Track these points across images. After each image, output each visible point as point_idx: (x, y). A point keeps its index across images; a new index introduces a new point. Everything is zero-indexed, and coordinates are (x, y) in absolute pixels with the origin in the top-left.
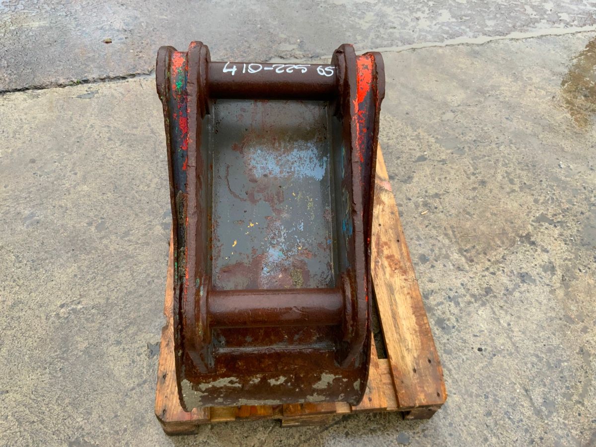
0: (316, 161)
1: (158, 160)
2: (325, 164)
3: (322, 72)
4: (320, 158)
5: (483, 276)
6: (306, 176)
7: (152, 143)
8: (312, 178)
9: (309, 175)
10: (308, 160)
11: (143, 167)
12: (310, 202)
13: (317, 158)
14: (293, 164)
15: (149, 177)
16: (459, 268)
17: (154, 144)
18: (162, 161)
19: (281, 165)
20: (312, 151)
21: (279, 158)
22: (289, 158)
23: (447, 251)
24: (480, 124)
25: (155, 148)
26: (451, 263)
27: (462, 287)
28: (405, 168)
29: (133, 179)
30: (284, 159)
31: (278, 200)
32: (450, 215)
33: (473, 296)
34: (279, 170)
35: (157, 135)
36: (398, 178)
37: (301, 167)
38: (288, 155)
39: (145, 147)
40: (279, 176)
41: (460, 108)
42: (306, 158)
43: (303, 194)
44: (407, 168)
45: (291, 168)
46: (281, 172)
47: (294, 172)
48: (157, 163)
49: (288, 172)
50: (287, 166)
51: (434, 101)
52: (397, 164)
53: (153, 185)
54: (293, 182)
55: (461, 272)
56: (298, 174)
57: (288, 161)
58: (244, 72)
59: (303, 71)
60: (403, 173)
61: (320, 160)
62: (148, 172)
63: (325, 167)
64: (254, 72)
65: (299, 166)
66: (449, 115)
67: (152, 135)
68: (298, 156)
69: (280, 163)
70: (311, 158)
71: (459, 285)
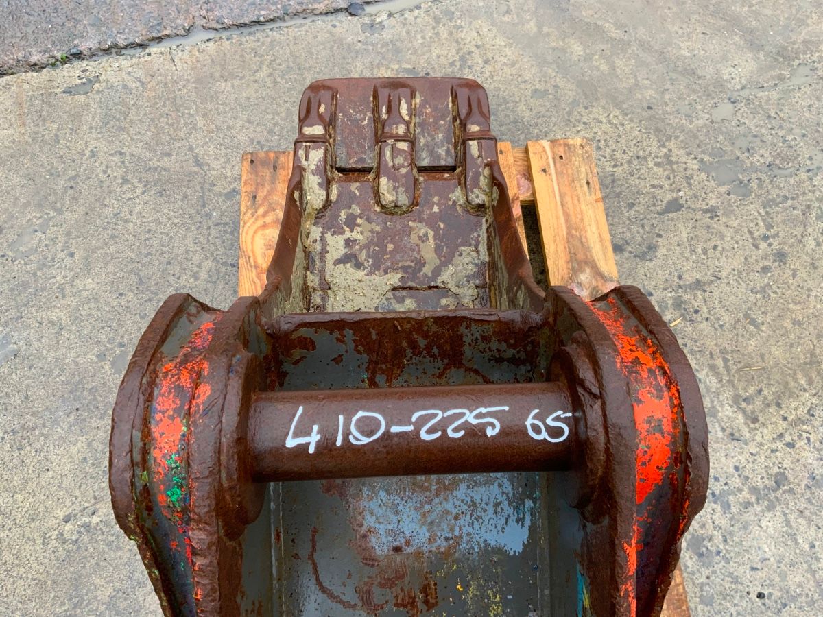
0: (508, 510)
1: (211, 223)
2: (528, 517)
3: (538, 431)
4: (517, 503)
5: (772, 451)
6: (487, 545)
7: (198, 187)
8: (499, 550)
9: (493, 543)
10: (491, 508)
11: (185, 237)
12: (495, 603)
13: (510, 503)
14: (456, 518)
15: (196, 259)
16: (732, 434)
17: (202, 188)
18: (217, 225)
19: (432, 523)
20: (500, 486)
21: (427, 507)
22: (449, 506)
23: (712, 402)
24: (781, 127)
25: (203, 197)
26: (720, 425)
27: (736, 474)
28: (643, 226)
29: (169, 263)
30: (439, 509)
31: (426, 602)
32: (721, 326)
33: (754, 490)
34: (427, 535)
35: (206, 168)
36: (629, 249)
37: (476, 525)
38: (446, 499)
39: (186, 196)
40: (425, 549)
41: (745, 93)
42: (487, 504)
43: (479, 587)
44: (647, 228)
45: (452, 530)
46: (431, 540)
47: (461, 537)
48: (209, 228)
49: (447, 539)
50: (444, 526)
51: (699, 78)
52: (629, 218)
53: (203, 275)
54: (457, 561)
55: (735, 443)
56: (469, 541)
57: (447, 512)
58: (339, 443)
59: (490, 432)
60: (639, 239)
61: (517, 508)
62: (192, 247)
63: (528, 522)
64: (365, 440)
65: (471, 524)
66: (726, 109)
67: (196, 169)
68: (469, 499)
69: (429, 520)
70: (497, 504)
71: (732, 470)
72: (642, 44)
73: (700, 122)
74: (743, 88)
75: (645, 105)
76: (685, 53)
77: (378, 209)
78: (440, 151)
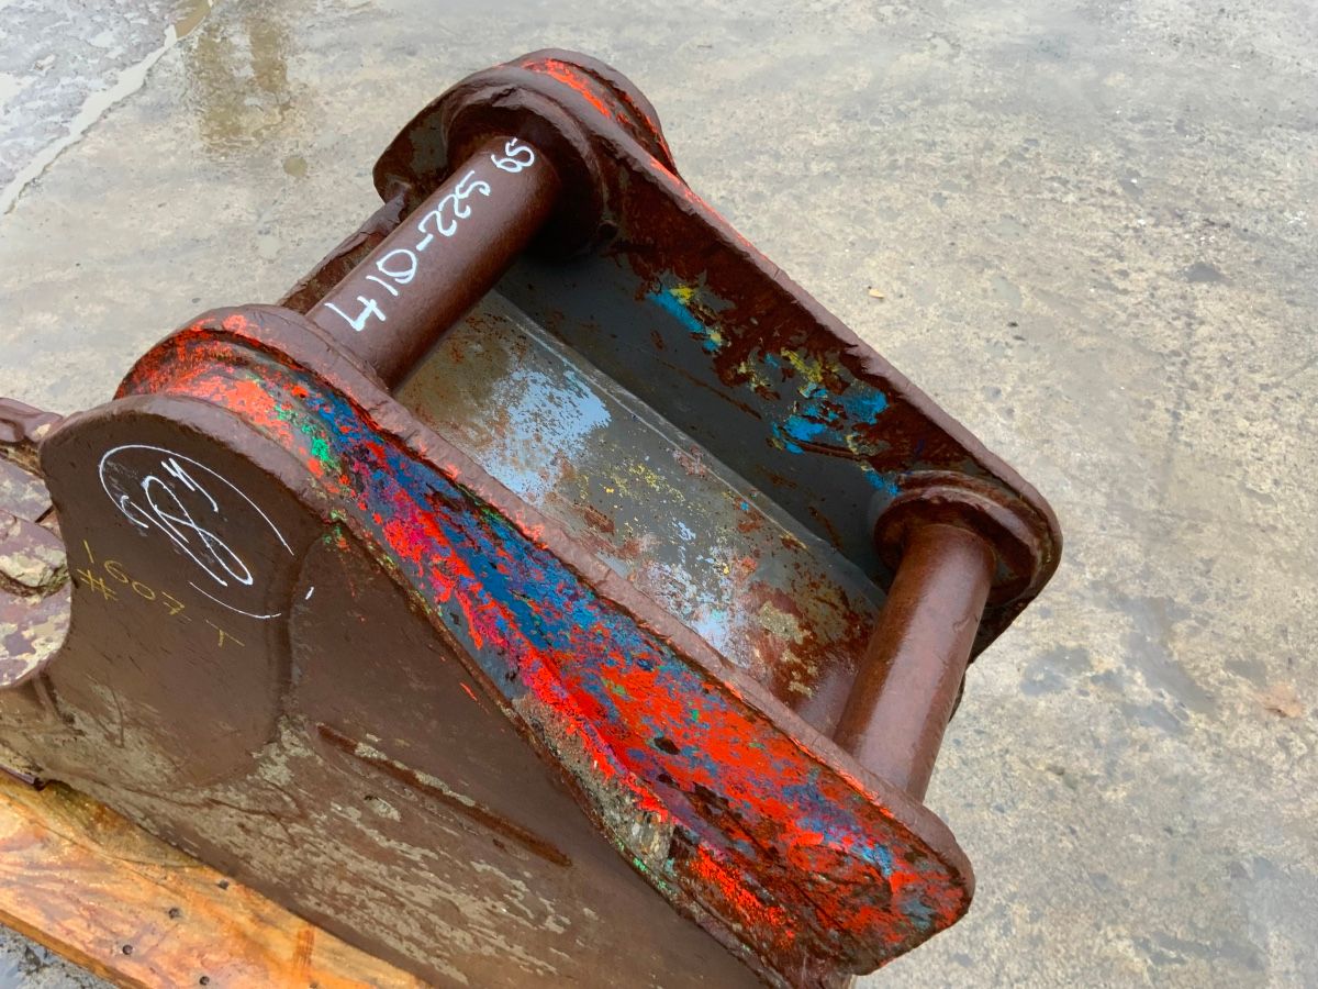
0: (564, 394)
2: (581, 385)
3: (514, 165)
4: (562, 383)
6: (584, 436)
8: (597, 431)
9: (587, 430)
10: (550, 406)
12: (644, 474)
13: (557, 388)
14: (539, 439)
19: (528, 463)
20: (534, 382)
21: (508, 453)
22: (521, 436)
30: (518, 446)
31: (604, 529)
34: (536, 474)
37: (558, 430)
38: (513, 433)
40: (550, 488)
41: (267, 217)
42: (544, 405)
43: (622, 474)
45: (548, 451)
46: (544, 476)
47: (560, 450)
49: (553, 463)
50: (538, 454)
51: (208, 240)
54: (582, 471)
56: (569, 447)
57: (526, 442)
58: (395, 292)
59: (486, 191)
61: (567, 387)
63: (587, 390)
64: (411, 273)
65: (554, 433)
68: (528, 415)
69: (522, 462)
70: (551, 398)
72: (111, 262)
73: (261, 271)
74: (260, 216)
75: (189, 302)
76: (165, 233)
77: (35, 599)
78: (27, 497)
